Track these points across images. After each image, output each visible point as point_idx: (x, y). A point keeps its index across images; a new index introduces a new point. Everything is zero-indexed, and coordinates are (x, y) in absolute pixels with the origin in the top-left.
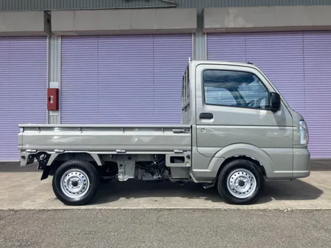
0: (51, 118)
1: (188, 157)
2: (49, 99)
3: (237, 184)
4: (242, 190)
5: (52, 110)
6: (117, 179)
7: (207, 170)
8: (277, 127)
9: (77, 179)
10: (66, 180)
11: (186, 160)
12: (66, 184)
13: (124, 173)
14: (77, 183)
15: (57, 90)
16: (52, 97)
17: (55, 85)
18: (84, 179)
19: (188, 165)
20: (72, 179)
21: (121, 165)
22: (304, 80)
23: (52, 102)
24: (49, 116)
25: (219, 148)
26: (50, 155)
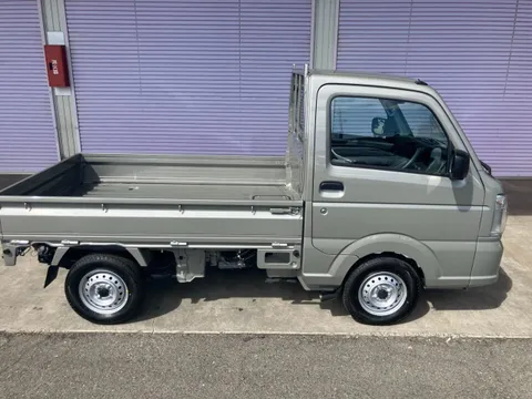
0: (59, 101)
1: (296, 254)
2: (50, 67)
3: (375, 295)
4: (383, 304)
5: (58, 86)
6: (176, 278)
7: (328, 275)
8: (455, 208)
9: (107, 286)
10: (88, 287)
11: (292, 258)
12: (88, 293)
13: (187, 271)
14: (106, 291)
15: (63, 48)
16: (55, 62)
17: (57, 38)
18: (118, 285)
19: (295, 266)
20: (97, 286)
21: (181, 258)
22: (512, 39)
23: (56, 72)
24: (55, 98)
25: (350, 241)
26: (56, 248)
